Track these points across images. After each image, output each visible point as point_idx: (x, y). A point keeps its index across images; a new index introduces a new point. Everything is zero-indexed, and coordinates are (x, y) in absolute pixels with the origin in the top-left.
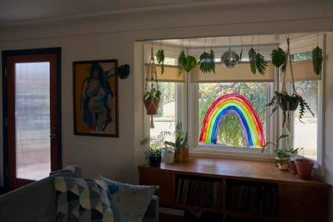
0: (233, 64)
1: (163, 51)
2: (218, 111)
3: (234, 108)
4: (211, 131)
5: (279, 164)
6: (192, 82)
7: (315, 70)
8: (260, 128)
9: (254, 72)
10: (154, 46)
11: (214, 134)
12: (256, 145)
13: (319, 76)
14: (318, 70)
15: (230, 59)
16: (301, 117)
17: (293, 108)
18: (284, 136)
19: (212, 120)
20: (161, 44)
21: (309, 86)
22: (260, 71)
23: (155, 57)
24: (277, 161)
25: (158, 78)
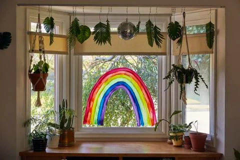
0: (131, 36)
1: (52, 19)
2: (105, 87)
3: (123, 84)
4: (97, 110)
5: (173, 141)
6: (75, 54)
7: (208, 44)
8: (151, 105)
9: (152, 45)
10: (41, 13)
11: (101, 114)
12: (147, 124)
13: (211, 49)
14: (210, 45)
15: (128, 31)
16: (196, 90)
17: (189, 81)
18: (176, 112)
19: (98, 98)
20: (50, 11)
21: (200, 60)
22: (157, 44)
23: (42, 25)
24: (171, 138)
25: (46, 49)
